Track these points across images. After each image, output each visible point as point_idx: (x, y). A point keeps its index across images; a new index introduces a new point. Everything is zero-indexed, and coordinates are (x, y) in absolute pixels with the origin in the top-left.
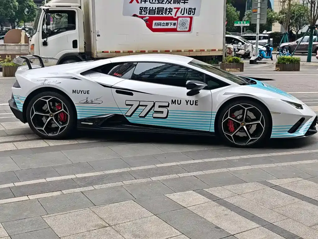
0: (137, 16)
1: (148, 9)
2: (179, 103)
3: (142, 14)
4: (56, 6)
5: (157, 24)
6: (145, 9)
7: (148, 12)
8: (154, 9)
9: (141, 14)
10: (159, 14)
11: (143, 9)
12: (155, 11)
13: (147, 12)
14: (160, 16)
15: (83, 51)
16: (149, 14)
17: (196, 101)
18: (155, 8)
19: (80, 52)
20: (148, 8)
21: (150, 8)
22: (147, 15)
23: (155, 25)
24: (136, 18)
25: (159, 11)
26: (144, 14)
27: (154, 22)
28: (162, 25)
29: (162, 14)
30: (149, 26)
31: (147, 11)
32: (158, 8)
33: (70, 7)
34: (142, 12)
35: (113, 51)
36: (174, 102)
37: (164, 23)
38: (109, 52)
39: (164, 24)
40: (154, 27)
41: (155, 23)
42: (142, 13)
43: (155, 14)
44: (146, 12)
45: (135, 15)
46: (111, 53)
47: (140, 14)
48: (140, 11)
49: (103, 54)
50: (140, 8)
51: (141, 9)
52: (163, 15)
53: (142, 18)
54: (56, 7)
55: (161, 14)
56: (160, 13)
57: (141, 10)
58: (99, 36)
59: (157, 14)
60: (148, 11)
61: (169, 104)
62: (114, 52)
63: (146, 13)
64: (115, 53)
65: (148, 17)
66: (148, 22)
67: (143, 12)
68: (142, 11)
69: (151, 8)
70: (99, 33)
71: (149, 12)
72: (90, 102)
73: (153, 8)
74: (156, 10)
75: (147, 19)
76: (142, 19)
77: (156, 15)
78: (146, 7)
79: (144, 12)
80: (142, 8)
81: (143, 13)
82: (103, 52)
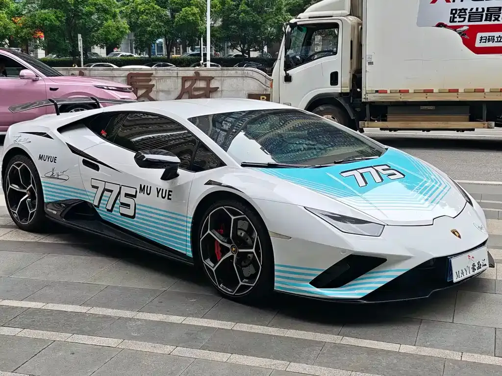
0: (445, 26)
1: (467, 12)
2: (148, 192)
3: (456, 22)
4: (310, 18)
5: (486, 39)
6: (460, 12)
7: (467, 17)
8: (480, 10)
9: (453, 21)
10: (490, 20)
11: (458, 12)
12: (482, 15)
13: (465, 18)
14: (492, 23)
15: (347, 90)
16: (469, 21)
17: (169, 191)
18: (483, 9)
19: (342, 91)
20: (467, 9)
21: (472, 9)
22: (466, 23)
23: (481, 40)
24: (443, 29)
25: (491, 14)
26: (459, 22)
27: (479, 35)
28: (496, 40)
29: (497, 19)
30: (469, 43)
31: (466, 15)
32: (488, 9)
33: (332, 16)
34: (454, 17)
35: (396, 91)
36: (142, 189)
37: (500, 37)
38: (389, 92)
39: (499, 39)
40: (478, 44)
41: (482, 37)
42: (455, 20)
43: (481, 21)
44: (463, 17)
45: (440, 25)
46: (391, 93)
47: (450, 22)
48: (451, 17)
49: (377, 94)
50: (452, 10)
51: (453, 12)
52: (499, 21)
53: (454, 28)
54: (308, 19)
55: (494, 21)
56: (493, 19)
57: (454, 14)
58: (371, 63)
59: (486, 20)
60: (468, 14)
61: (136, 192)
62: (398, 91)
63: (462, 19)
64: (399, 94)
65: (468, 26)
66: (466, 37)
67: (458, 17)
68: (456, 16)
69: (474, 10)
70: (371, 58)
71: (470, 16)
72: (56, 177)
73: (477, 9)
74: (484, 13)
75: (464, 31)
76: (455, 31)
77: (484, 23)
78: (463, 9)
79: (460, 17)
80: (456, 10)
81: (457, 19)
82: (377, 91)
